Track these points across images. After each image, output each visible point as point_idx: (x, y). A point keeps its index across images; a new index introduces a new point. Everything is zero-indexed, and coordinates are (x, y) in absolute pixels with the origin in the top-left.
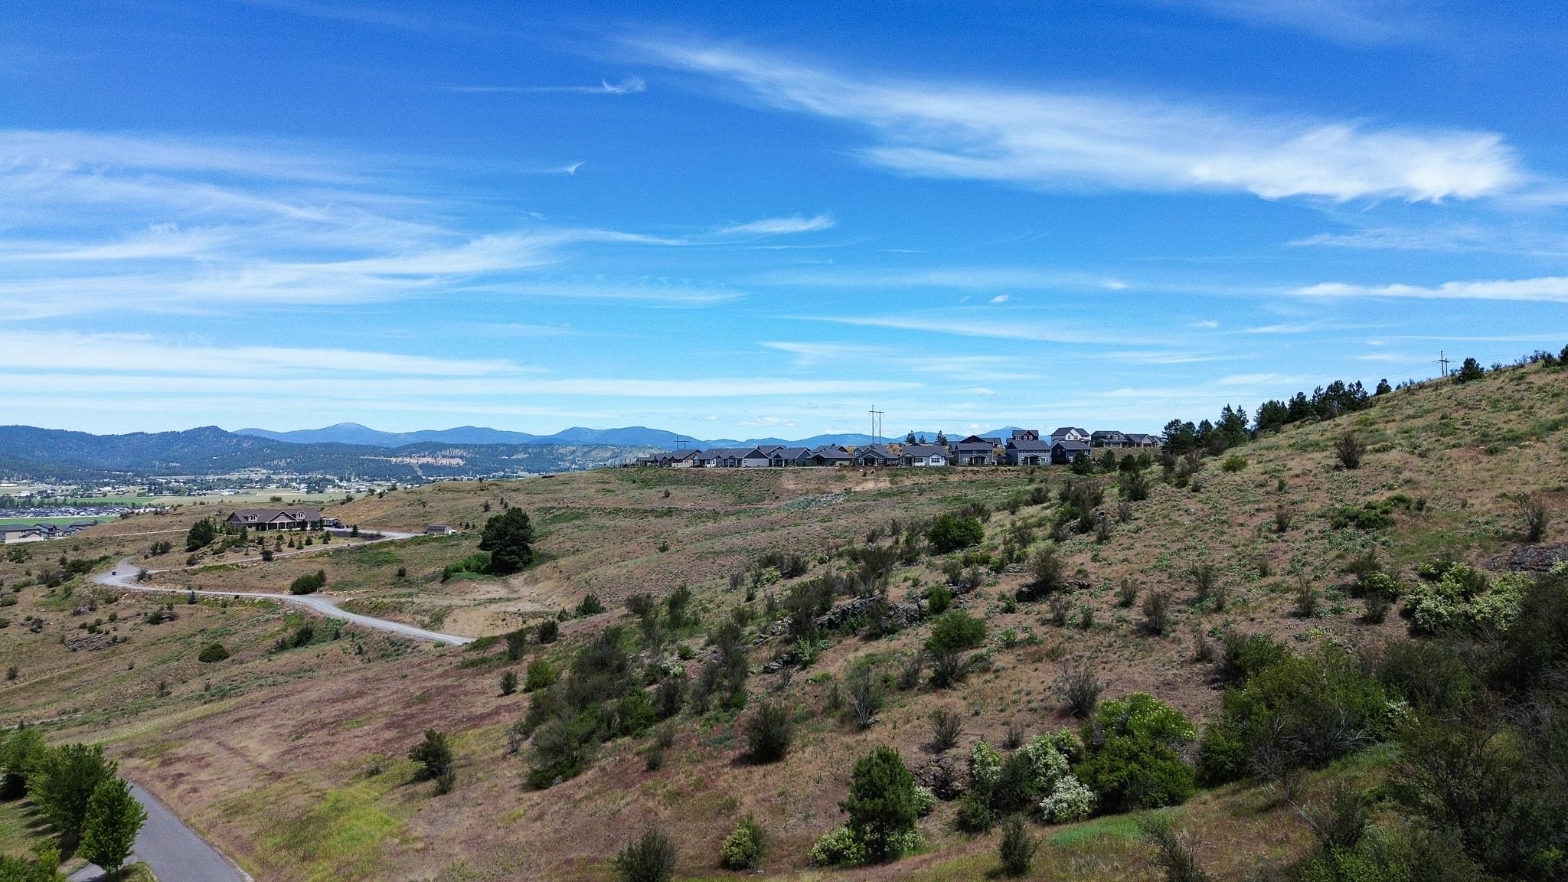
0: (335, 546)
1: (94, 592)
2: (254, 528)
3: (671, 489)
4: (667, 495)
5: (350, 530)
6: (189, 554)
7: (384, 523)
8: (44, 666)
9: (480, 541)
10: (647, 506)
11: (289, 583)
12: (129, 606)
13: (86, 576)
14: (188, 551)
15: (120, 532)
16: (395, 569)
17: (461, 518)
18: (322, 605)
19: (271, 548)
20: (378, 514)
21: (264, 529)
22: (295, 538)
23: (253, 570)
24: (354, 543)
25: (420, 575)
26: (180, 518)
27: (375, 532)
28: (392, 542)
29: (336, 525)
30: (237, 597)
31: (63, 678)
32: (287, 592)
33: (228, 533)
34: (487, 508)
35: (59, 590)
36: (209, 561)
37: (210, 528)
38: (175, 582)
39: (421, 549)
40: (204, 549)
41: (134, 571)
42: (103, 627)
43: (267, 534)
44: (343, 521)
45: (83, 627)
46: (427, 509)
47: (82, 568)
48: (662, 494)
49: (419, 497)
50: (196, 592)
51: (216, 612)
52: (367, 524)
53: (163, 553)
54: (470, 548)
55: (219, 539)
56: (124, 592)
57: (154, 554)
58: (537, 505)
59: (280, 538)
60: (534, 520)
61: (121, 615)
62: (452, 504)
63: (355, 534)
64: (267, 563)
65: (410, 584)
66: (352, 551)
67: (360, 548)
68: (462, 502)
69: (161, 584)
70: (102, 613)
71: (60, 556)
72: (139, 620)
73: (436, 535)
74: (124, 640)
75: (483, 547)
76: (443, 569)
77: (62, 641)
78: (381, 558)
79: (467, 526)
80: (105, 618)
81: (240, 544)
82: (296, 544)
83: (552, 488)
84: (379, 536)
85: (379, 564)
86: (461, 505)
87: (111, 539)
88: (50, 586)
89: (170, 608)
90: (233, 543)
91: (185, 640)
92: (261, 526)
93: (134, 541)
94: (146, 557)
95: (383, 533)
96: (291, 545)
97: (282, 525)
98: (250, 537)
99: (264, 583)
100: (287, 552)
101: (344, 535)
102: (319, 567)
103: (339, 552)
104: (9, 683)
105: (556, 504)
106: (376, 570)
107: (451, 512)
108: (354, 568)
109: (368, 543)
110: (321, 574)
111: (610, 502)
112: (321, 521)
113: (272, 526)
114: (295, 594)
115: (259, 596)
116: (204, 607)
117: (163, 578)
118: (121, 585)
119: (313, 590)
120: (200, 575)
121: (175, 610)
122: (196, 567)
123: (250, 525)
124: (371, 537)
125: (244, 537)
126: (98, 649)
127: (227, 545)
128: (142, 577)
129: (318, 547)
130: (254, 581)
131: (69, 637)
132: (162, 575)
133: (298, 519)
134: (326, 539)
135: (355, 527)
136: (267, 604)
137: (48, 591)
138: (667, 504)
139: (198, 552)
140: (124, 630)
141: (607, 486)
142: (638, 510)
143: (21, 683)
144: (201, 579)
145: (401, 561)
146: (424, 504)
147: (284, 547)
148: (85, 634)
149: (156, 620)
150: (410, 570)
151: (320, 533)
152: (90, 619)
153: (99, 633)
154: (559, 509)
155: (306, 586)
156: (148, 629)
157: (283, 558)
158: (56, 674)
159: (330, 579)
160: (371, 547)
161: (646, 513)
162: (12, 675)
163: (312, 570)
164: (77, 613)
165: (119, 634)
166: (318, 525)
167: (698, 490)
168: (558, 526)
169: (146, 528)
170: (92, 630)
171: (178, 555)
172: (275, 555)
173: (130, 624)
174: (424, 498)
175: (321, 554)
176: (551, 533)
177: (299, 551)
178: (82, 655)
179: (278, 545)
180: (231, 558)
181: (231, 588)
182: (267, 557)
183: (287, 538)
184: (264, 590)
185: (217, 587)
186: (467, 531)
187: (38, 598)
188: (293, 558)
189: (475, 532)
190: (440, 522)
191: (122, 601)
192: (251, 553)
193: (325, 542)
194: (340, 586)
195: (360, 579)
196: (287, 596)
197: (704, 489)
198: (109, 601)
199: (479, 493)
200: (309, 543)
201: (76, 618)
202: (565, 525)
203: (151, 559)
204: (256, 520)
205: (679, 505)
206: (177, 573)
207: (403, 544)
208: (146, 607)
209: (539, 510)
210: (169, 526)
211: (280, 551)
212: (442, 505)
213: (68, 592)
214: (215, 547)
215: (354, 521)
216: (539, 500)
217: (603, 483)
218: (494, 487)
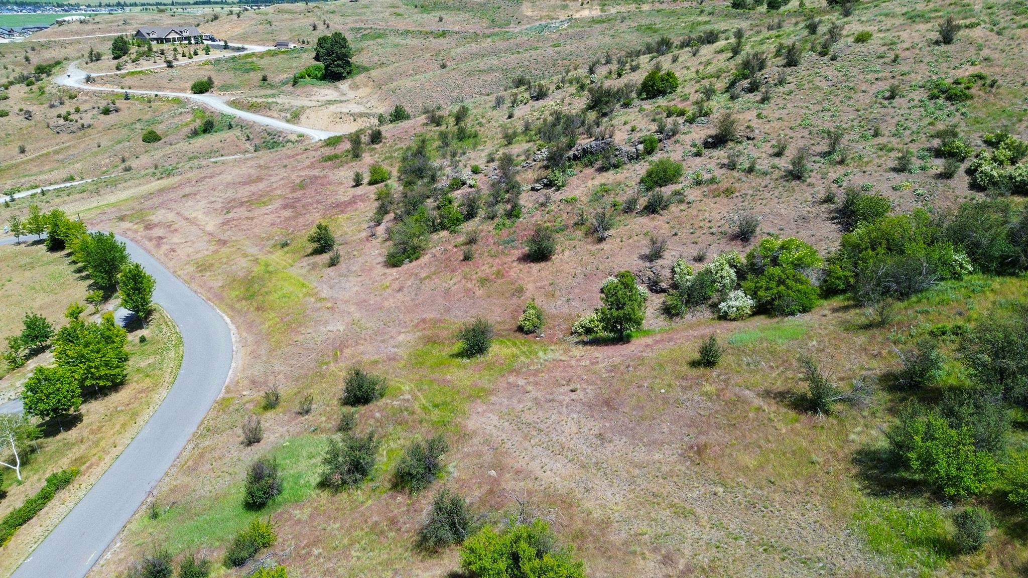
0: (215, 57)
1: (59, 91)
2: (155, 42)
3: (442, 13)
4: (441, 20)
5: (222, 43)
6: (116, 62)
7: (244, 38)
8: (41, 144)
9: (314, 54)
10: (428, 29)
11: (189, 85)
12: (86, 101)
13: (50, 78)
14: (115, 58)
15: (60, 36)
16: (259, 75)
17: (299, 35)
18: (214, 102)
19: (170, 58)
20: (238, 31)
21: (162, 42)
22: (186, 50)
23: (162, 74)
24: (228, 54)
25: (277, 79)
26: (99, 26)
27: (240, 46)
28: (253, 54)
29: (212, 39)
30: (156, 95)
31: (56, 152)
32: (189, 92)
33: (139, 46)
34: (315, 28)
35: (34, 87)
36: (130, 68)
37: (125, 43)
38: (112, 83)
39: (275, 60)
40: (125, 58)
41: (83, 75)
42: (70, 117)
43: (165, 46)
44: (216, 36)
45: (59, 116)
46: (273, 27)
47: (44, 70)
48: (437, 19)
49: (266, 17)
50: (128, 91)
51: (145, 106)
52: (233, 39)
53: (97, 60)
54: (307, 60)
55: (133, 50)
56: (80, 91)
57: (92, 61)
58: (349, 26)
59: (175, 50)
60: (349, 37)
61: (82, 108)
62: (290, 23)
63: (226, 47)
64: (171, 69)
65: (272, 86)
66: (227, 61)
67: (233, 58)
68: (297, 22)
69: (103, 84)
70: (68, 107)
71: (23, 54)
72: (95, 111)
73: (283, 49)
74: (89, 126)
75: (317, 58)
76: (292, 76)
77: (48, 127)
78: (248, 66)
79: (303, 42)
80: (72, 110)
81: (148, 53)
82: (187, 54)
83: (358, 11)
84: (243, 49)
85: (248, 71)
86: (296, 24)
87: (55, 42)
88: (28, 85)
89: (114, 103)
90: (144, 54)
91: (130, 126)
92: (160, 40)
93: (71, 44)
94: (87, 63)
95: (246, 46)
96: (184, 56)
97: (174, 40)
98: (154, 49)
99: (172, 85)
100: (183, 61)
101: (218, 47)
102: (207, 74)
103: (218, 61)
104: (22, 155)
105: (362, 25)
106: (246, 76)
107: (290, 31)
108: (232, 74)
109: (237, 54)
110: (210, 79)
111: (402, 25)
112: (201, 37)
113: (168, 40)
114: (195, 93)
115: (172, 95)
116: (137, 102)
117: (103, 80)
118: (77, 86)
119: (207, 91)
120: (127, 78)
121: (117, 105)
122: (122, 72)
123: (152, 40)
124: (239, 49)
125: (150, 49)
126: (73, 132)
127: (141, 55)
128: (88, 79)
129: (202, 57)
130: (164, 83)
131: (52, 124)
132: (102, 78)
133: (185, 35)
134: (207, 50)
135: (226, 42)
136: (177, 101)
137: (28, 89)
138: (442, 27)
139: (121, 60)
140: (87, 119)
141: (396, 10)
142: (421, 32)
143: (29, 156)
144: (128, 81)
145: (262, 69)
146: (270, 23)
147: (179, 57)
148: (61, 121)
149: (106, 112)
150: (270, 77)
151: (202, 46)
152: (63, 111)
153: (71, 121)
154: (365, 29)
155: (202, 88)
156: (102, 117)
157: (181, 66)
158: (51, 150)
159: (216, 82)
160: (240, 57)
161: (427, 34)
162: (23, 151)
163: (202, 75)
164: (52, 106)
165: (86, 122)
166: (199, 39)
167: (463, 16)
168: (367, 43)
169: (78, 34)
170: (66, 119)
171: (108, 60)
172: (175, 63)
173: (90, 115)
174: (269, 17)
175: (206, 63)
176: (362, 49)
177: (191, 61)
178: (65, 137)
179: (175, 55)
180: (145, 65)
181: (151, 88)
182: (170, 65)
183: (180, 50)
184: (173, 90)
185: (141, 87)
186: (304, 46)
187: (22, 95)
188: (187, 65)
189: (309, 47)
190: (284, 38)
191: (80, 97)
192: (158, 61)
193: (207, 54)
194: (225, 88)
195: (236, 82)
196: (189, 95)
197: (467, 15)
198: (72, 97)
199: (308, 14)
200: (196, 54)
201: (53, 110)
202: (371, 42)
203: (91, 65)
204: (155, 36)
205: (450, 28)
206: (111, 77)
207: (261, 56)
208: (97, 103)
209: (352, 29)
210: (93, 32)
211: (176, 59)
212: (283, 24)
213: (42, 91)
214: (133, 56)
215: (223, 36)
216: (351, 22)
217: (393, 7)
218: (317, 9)
